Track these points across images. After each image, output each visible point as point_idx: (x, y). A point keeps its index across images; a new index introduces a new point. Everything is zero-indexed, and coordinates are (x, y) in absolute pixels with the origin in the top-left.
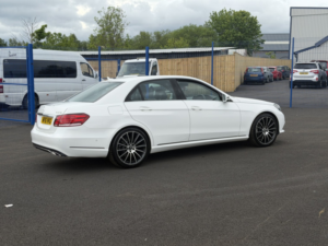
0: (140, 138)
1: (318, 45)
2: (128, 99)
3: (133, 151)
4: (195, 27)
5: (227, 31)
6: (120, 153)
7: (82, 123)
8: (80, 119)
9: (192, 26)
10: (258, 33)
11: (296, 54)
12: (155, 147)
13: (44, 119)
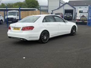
0: (47, 34)
1: (58, 9)
2: (43, 22)
3: (45, 38)
4: (21, 2)
5: (30, 4)
6: (43, 39)
7: (32, 29)
8: (31, 28)
9: (20, 2)
10: (38, 5)
11: (52, 11)
12: (51, 36)
13: (15, 28)
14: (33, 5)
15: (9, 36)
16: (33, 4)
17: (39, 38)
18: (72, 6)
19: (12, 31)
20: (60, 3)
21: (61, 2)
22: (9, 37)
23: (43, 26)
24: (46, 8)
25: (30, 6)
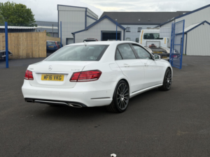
0: (126, 88)
1: (87, 29)
2: (116, 58)
3: (123, 99)
6: (118, 101)
7: (98, 78)
10: (33, 20)
11: (73, 34)
12: (131, 94)
13: (47, 76)
14: (21, 19)
15: (25, 96)
16: (20, 16)
17: (111, 99)
18: (119, 25)
19: (37, 83)
20: (86, 16)
21: (88, 14)
22: (26, 99)
23: (119, 69)
24: (51, 27)
25: (12, 21)
